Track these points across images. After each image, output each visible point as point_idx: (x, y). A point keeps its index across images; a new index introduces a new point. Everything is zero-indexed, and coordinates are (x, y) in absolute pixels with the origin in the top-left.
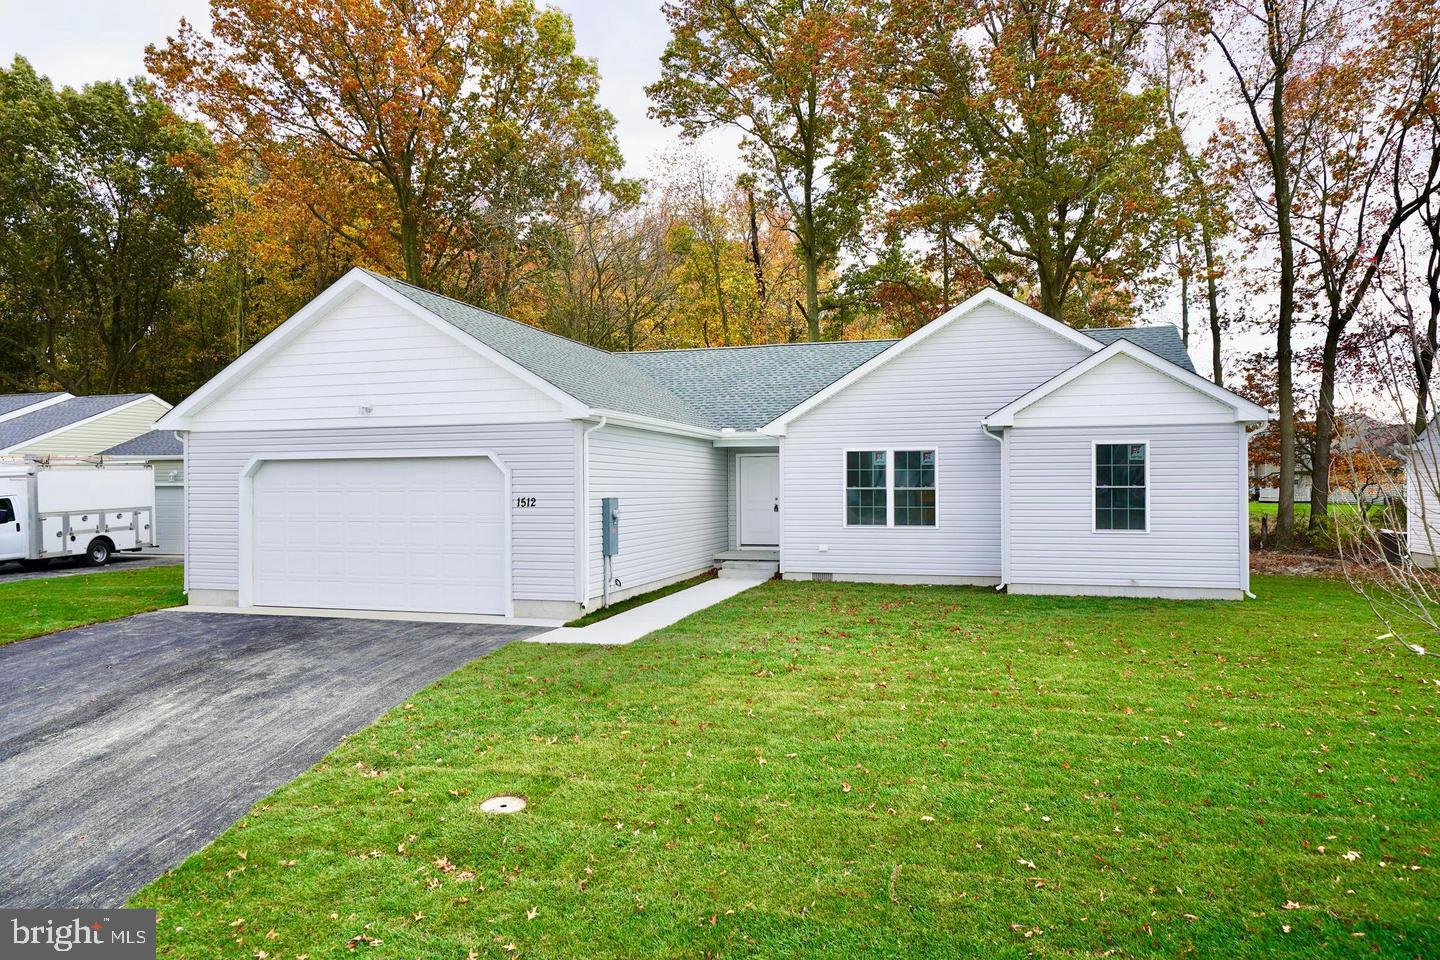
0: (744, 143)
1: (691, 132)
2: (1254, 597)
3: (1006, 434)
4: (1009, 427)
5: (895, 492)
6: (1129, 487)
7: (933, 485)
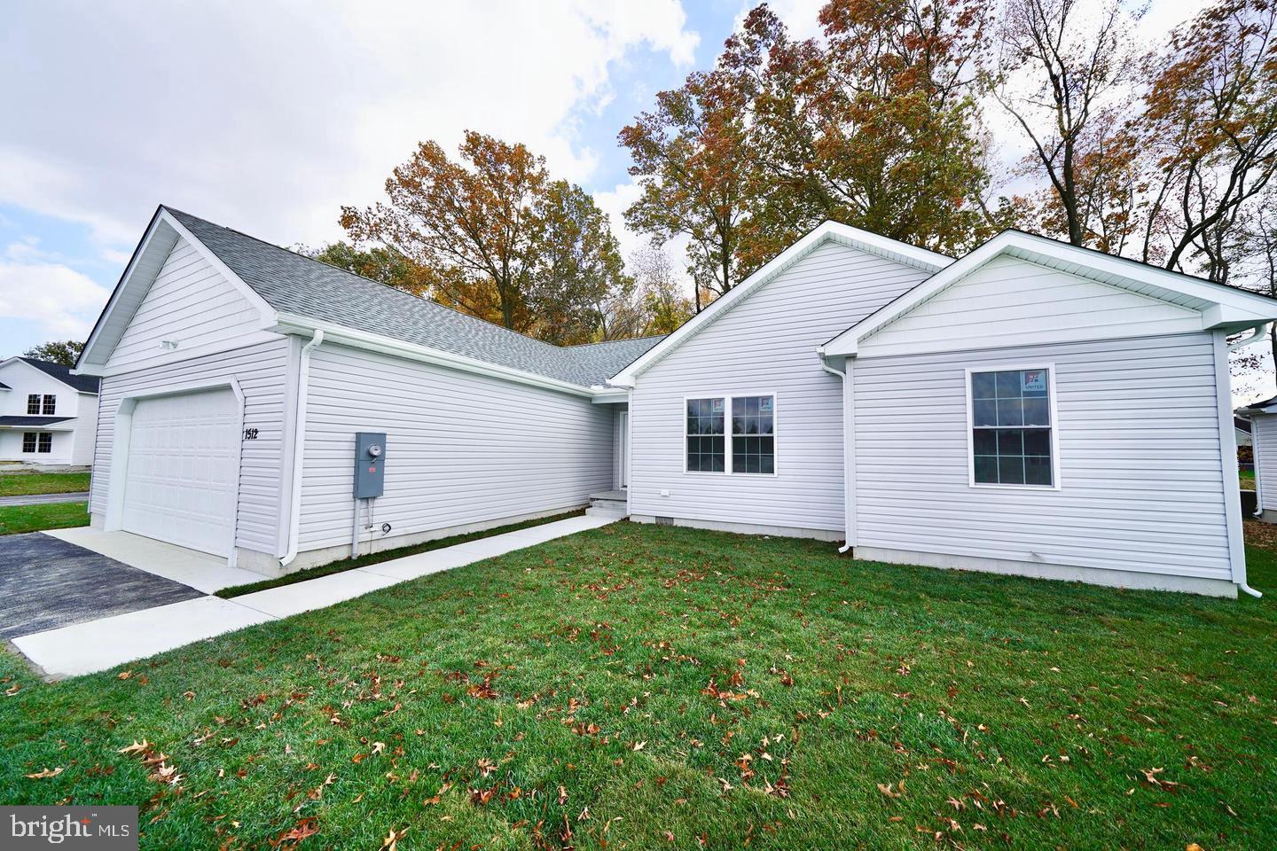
0: (690, 246)
2: (1256, 593)
3: (849, 366)
4: (852, 357)
5: (734, 438)
6: (1024, 427)
7: (771, 431)
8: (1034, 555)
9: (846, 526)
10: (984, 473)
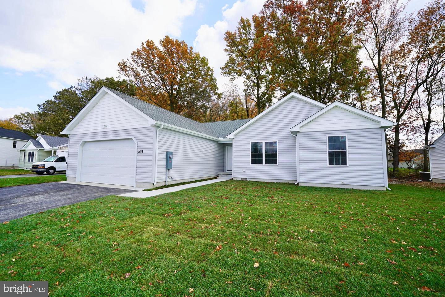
0: (244, 82)
1: (232, 80)
2: (390, 189)
3: (298, 134)
4: (298, 132)
5: (265, 154)
6: (340, 150)
7: (276, 152)
8: (343, 182)
9: (297, 179)
10: (331, 162)
